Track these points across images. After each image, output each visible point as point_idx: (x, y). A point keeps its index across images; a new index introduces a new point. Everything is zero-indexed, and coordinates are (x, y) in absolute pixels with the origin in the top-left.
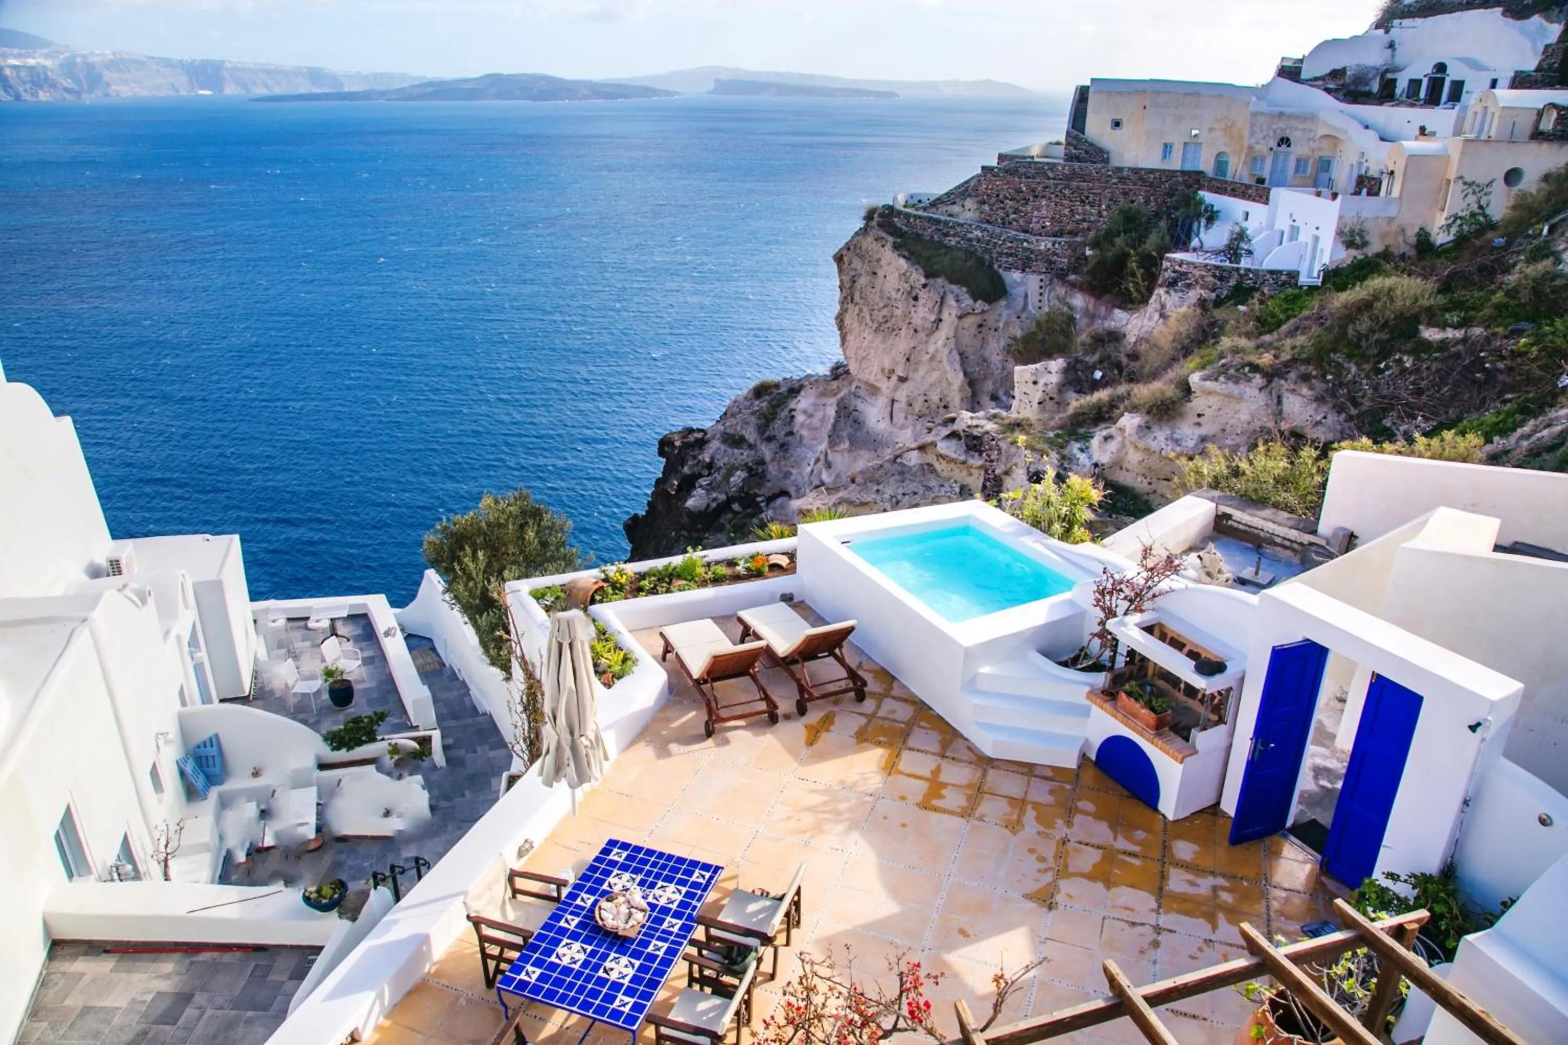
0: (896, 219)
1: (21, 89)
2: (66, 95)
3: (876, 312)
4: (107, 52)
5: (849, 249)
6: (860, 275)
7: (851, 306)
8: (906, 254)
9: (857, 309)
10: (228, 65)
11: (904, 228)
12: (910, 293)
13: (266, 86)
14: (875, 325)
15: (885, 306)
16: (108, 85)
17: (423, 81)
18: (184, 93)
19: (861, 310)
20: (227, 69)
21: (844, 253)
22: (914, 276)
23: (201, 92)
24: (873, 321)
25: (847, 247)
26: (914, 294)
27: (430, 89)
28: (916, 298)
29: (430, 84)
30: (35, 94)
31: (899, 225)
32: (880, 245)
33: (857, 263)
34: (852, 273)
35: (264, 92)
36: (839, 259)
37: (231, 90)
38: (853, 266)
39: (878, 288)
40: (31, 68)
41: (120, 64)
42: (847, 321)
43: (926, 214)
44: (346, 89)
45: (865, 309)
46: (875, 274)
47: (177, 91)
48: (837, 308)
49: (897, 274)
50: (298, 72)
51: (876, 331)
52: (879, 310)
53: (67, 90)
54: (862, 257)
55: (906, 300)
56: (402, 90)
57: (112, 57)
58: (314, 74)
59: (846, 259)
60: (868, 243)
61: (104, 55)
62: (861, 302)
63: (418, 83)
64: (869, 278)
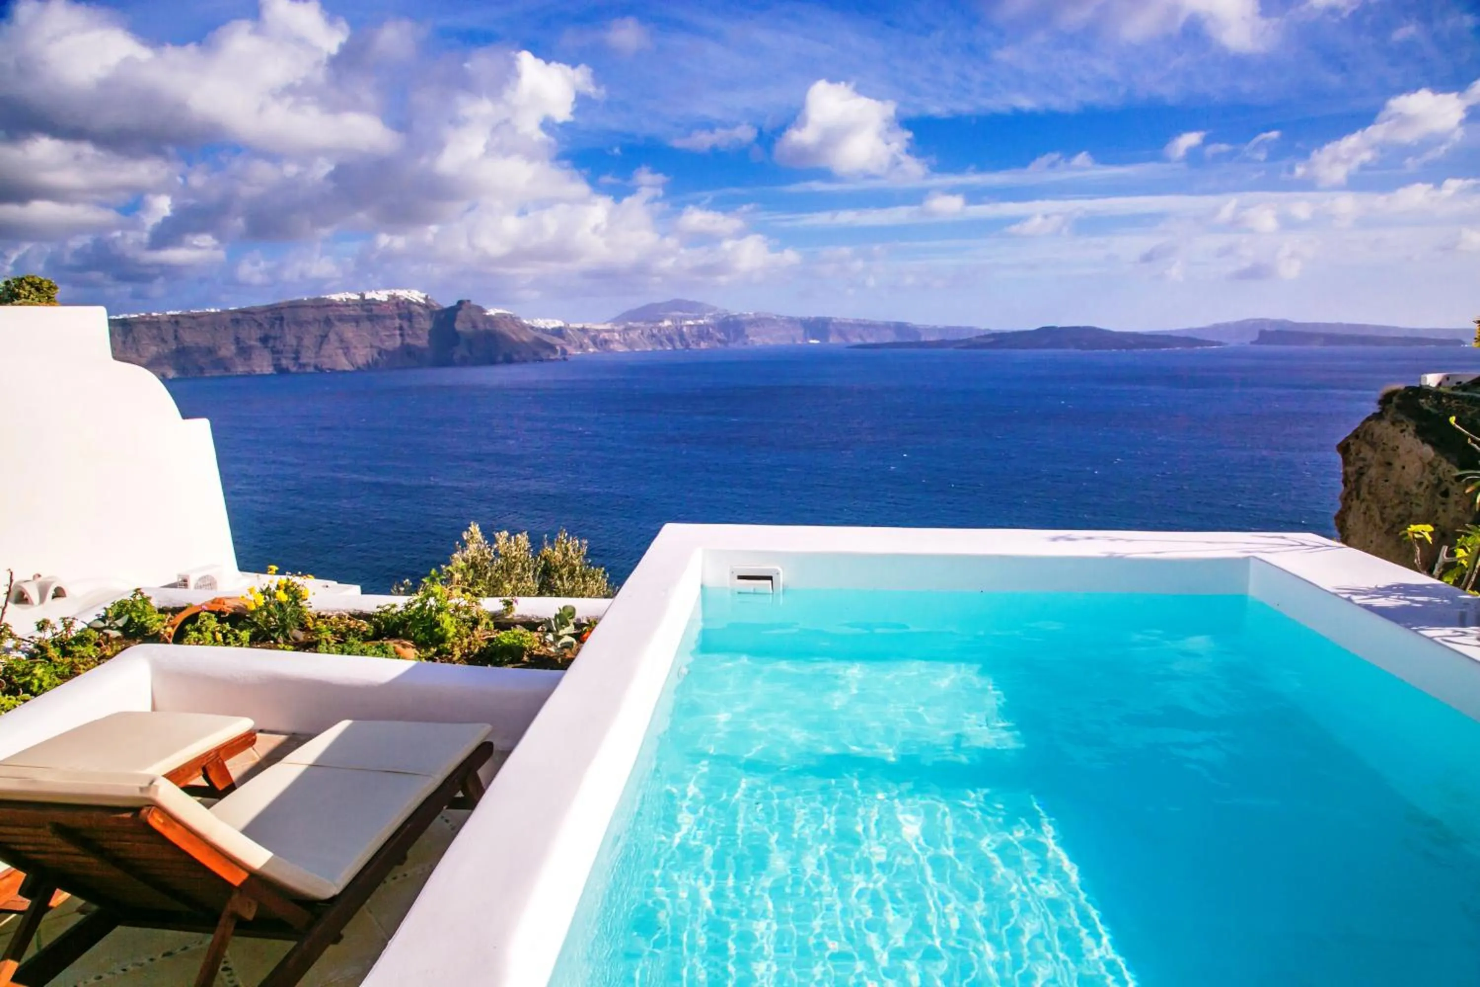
0: (1423, 401)
1: (690, 342)
2: (719, 345)
3: (1388, 510)
4: (751, 313)
5: (1357, 437)
6: (1369, 466)
7: (1355, 503)
8: (1433, 439)
9: (1364, 506)
10: (834, 321)
11: (1433, 411)
12: (1437, 486)
13: (861, 337)
14: (1387, 526)
15: (1401, 503)
16: (747, 336)
17: (987, 333)
18: (799, 342)
19: (1368, 508)
20: (833, 324)
21: (1351, 441)
22: (1445, 465)
23: (812, 341)
24: (1383, 520)
25: (1356, 435)
26: (1443, 489)
27: (992, 340)
28: (1446, 494)
29: (994, 335)
30: (698, 344)
31: (1426, 407)
32: (1398, 429)
33: (1367, 452)
34: (1361, 464)
35: (858, 341)
36: (1344, 448)
37: (834, 340)
38: (1361, 455)
39: (1393, 480)
40: (700, 326)
41: (759, 322)
42: (1350, 521)
43: (1465, 394)
44: (923, 339)
45: (1374, 507)
46: (1389, 464)
47: (794, 340)
48: (1339, 506)
49: (1418, 464)
50: (887, 326)
51: (1387, 533)
52: (1393, 508)
53: (719, 341)
54: (1373, 445)
55: (1433, 496)
56: (968, 341)
57: (753, 317)
58: (900, 328)
59: (1353, 448)
60: (1384, 429)
61: (748, 315)
62: (1368, 497)
63: (983, 334)
64: (1382, 470)
